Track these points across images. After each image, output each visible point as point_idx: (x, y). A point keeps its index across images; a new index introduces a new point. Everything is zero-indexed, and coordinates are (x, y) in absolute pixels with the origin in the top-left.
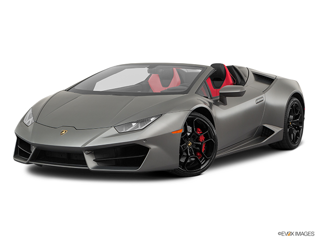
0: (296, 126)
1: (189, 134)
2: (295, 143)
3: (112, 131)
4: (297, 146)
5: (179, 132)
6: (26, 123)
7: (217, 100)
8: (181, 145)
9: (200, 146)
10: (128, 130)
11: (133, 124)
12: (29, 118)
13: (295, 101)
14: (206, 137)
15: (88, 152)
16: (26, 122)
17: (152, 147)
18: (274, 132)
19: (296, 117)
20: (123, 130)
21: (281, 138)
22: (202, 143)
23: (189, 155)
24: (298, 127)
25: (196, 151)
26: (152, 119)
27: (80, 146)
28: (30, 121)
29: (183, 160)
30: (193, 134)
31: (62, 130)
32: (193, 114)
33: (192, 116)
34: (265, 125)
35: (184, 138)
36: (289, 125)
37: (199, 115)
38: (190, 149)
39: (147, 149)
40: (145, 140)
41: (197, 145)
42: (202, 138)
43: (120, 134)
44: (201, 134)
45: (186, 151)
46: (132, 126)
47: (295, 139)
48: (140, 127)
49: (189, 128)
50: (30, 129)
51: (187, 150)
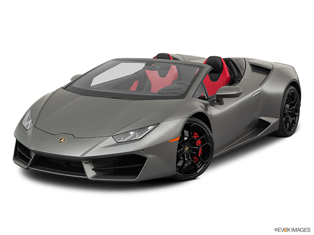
0: (291, 114)
1: (186, 139)
2: (290, 131)
3: (110, 141)
4: (293, 133)
5: (176, 140)
6: (25, 126)
7: (214, 101)
8: (178, 150)
9: (197, 151)
10: (125, 140)
11: (131, 133)
12: (28, 120)
13: (292, 90)
14: (203, 141)
15: (87, 162)
16: (25, 124)
17: (150, 156)
18: (269, 124)
19: (292, 105)
20: (121, 139)
21: (277, 128)
22: (199, 147)
23: (186, 159)
24: (294, 114)
25: (192, 156)
26: (150, 128)
27: (79, 156)
28: (28, 124)
29: (180, 164)
30: (190, 139)
31: (61, 138)
32: (190, 120)
33: (189, 121)
34: (261, 118)
35: (181, 143)
36: (285, 114)
37: (196, 120)
38: (187, 153)
39: (145, 159)
40: (142, 150)
41: (194, 150)
42: (199, 142)
43: (119, 144)
44: (198, 139)
45: (183, 156)
46: (130, 135)
47: (290, 127)
48: (137, 136)
49: (186, 133)
50: (30, 133)
51: (184, 154)
